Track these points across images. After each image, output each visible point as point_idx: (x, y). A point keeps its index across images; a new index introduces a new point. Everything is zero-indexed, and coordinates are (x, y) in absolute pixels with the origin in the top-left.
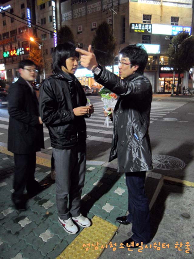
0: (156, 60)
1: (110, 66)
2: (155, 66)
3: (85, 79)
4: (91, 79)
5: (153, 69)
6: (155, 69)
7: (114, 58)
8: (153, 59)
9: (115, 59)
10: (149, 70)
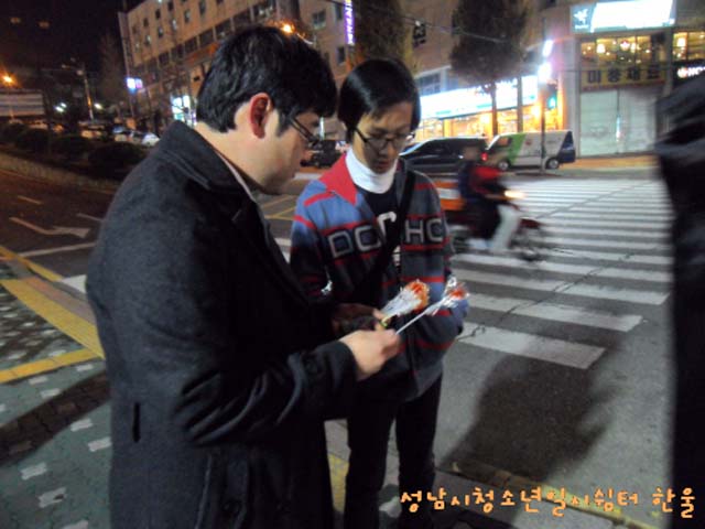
0: (661, 47)
1: (511, 80)
2: (657, 66)
3: (434, 125)
4: (452, 123)
5: (650, 77)
6: (657, 77)
7: (522, 54)
8: (649, 45)
9: (525, 56)
10: (637, 82)
